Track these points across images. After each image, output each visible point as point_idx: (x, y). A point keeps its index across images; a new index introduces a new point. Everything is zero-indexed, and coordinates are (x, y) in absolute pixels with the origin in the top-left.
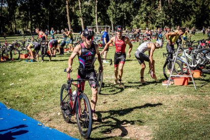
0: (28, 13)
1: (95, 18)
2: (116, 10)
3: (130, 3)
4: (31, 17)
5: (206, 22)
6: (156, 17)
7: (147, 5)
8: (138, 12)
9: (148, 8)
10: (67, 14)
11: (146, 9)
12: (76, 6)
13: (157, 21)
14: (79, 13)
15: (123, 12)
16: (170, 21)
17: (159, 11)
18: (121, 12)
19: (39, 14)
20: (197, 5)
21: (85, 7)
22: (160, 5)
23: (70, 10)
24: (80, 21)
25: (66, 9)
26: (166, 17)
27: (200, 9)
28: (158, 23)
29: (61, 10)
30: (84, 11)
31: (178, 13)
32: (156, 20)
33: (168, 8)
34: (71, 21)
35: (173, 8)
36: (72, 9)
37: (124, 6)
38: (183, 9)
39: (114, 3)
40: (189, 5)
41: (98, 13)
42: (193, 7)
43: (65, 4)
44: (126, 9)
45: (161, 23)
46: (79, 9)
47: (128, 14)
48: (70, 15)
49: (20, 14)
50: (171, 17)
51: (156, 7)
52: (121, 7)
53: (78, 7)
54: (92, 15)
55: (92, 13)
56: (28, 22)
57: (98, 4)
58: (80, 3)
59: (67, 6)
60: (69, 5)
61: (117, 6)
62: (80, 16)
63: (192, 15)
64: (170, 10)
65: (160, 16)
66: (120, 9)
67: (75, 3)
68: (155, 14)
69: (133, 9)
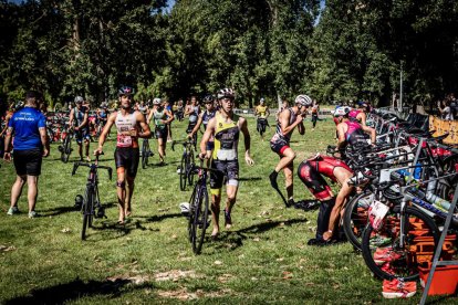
5: (198, 88)
6: (64, 70)
7: (37, 34)
9: (42, 44)
11: (33, 47)
13: (69, 82)
16: (106, 84)
17: (72, 52)
20: (178, 40)
22: (76, 36)
26: (93, 71)
28: (69, 88)
31: (128, 59)
32: (64, 78)
33: (101, 44)
35: (113, 45)
40: (158, 37)
42: (168, 45)
45: (79, 87)
50: (108, 72)
51: (63, 41)
63: (164, 66)
64: (105, 52)
65: (77, 68)
68: (61, 62)
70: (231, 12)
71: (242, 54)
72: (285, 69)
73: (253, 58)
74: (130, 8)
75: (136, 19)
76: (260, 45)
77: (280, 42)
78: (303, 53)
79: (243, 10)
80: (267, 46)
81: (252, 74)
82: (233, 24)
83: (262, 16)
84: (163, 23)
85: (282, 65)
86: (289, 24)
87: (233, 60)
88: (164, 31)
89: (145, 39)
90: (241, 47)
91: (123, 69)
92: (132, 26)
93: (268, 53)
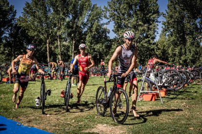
0: (12, 50)
1: (72, 56)
2: (91, 50)
3: (103, 44)
4: (14, 53)
8: (109, 53)
10: (47, 51)
12: (55, 45)
14: (58, 51)
15: (97, 52)
18: (95, 51)
19: (22, 51)
20: (159, 49)
21: (64, 46)
23: (50, 48)
24: (59, 58)
25: (46, 47)
27: (161, 52)
29: (42, 48)
30: (62, 49)
31: (143, 54)
34: (50, 57)
36: (52, 48)
37: (98, 47)
38: (147, 51)
39: (89, 44)
40: (152, 48)
41: (75, 52)
42: (155, 50)
43: (46, 43)
44: (99, 49)
46: (58, 48)
47: (100, 54)
48: (49, 53)
49: (4, 50)
52: (94, 47)
53: (57, 46)
54: (70, 53)
55: (69, 51)
56: (12, 57)
57: (75, 44)
58: (59, 43)
59: (47, 44)
60: (49, 44)
61: (91, 47)
62: (59, 54)
66: (94, 49)
67: (55, 43)
69: (105, 50)
70: (174, 40)
71: (177, 53)
72: (190, 58)
73: (181, 54)
74: (144, 39)
75: (146, 42)
76: (183, 50)
77: (189, 49)
78: (196, 53)
79: (178, 40)
80: (185, 51)
81: (180, 59)
82: (175, 44)
83: (184, 42)
84: (154, 44)
85: (189, 56)
86: (192, 44)
87: (175, 55)
88: (154, 46)
89: (148, 48)
90: (177, 51)
91: (141, 57)
92: (144, 44)
93: (185, 53)
